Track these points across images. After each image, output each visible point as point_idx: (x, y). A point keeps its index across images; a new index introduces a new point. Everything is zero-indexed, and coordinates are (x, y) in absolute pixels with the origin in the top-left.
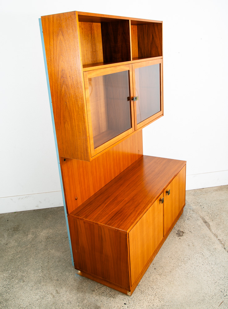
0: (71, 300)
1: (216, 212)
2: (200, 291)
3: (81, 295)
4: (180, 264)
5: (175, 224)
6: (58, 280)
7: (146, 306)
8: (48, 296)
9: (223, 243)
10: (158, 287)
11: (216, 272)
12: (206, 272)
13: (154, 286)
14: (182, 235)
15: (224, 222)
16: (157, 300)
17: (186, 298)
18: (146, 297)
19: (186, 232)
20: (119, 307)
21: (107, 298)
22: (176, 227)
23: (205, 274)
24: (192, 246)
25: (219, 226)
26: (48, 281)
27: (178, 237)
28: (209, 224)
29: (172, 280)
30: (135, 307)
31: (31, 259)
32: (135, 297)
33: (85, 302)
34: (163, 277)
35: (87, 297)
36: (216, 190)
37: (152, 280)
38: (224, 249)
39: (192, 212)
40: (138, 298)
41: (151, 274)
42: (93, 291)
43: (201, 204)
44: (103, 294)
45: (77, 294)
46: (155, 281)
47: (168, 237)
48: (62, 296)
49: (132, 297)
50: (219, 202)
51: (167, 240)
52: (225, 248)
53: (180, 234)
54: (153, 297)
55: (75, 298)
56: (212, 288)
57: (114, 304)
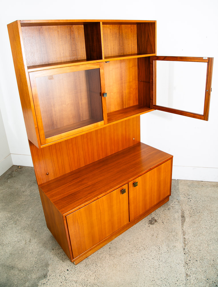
0: (34, 251)
1: (199, 209)
2: (133, 284)
3: (43, 249)
4: (133, 251)
5: (154, 211)
6: (36, 231)
7: (81, 279)
8: (23, 241)
9: (186, 242)
10: (101, 266)
11: (161, 270)
12: (151, 267)
13: (99, 264)
14: (153, 224)
15: (201, 221)
16: (93, 277)
17: (118, 285)
18: (86, 271)
19: (159, 221)
20: (62, 271)
21: (59, 259)
22: (153, 215)
23: (149, 269)
24: (155, 237)
25: (193, 224)
26: (30, 230)
27: (149, 224)
28: (185, 220)
29: (117, 263)
30: (73, 276)
31: (31, 208)
32: (78, 267)
33: (42, 256)
34: (111, 258)
35: (46, 253)
36: (214, 186)
37: (101, 258)
38: (182, 249)
39: (177, 203)
40: (80, 269)
41: (103, 252)
42: (52, 250)
43: (190, 197)
44: (58, 255)
45: (41, 248)
46: (103, 259)
47: (140, 222)
48: (31, 245)
49: (76, 266)
50: (209, 199)
51: (137, 224)
52: (184, 249)
53: (152, 222)
54: (91, 273)
55: (38, 250)
56: (146, 285)
57: (60, 266)
